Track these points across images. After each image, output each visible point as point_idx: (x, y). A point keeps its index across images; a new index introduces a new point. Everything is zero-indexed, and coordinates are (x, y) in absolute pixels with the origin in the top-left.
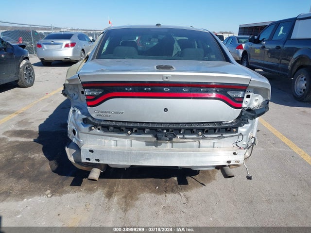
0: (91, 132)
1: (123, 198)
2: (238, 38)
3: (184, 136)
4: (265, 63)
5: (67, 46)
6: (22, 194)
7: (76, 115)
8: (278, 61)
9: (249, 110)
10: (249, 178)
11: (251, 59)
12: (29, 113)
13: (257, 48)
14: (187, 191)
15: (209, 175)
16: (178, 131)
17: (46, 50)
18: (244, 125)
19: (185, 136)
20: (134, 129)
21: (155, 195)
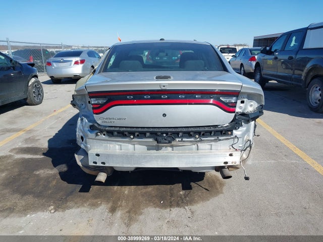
0: (97, 137)
1: (127, 212)
2: (251, 50)
3: (182, 140)
4: (279, 74)
5: (76, 63)
6: (25, 210)
7: (84, 123)
8: (291, 72)
9: (243, 114)
10: (247, 178)
11: (264, 71)
12: (37, 131)
13: (269, 59)
14: (193, 205)
15: (217, 189)
16: (176, 135)
17: (56, 68)
18: (239, 128)
19: (184, 140)
20: (136, 134)
21: (160, 210)
